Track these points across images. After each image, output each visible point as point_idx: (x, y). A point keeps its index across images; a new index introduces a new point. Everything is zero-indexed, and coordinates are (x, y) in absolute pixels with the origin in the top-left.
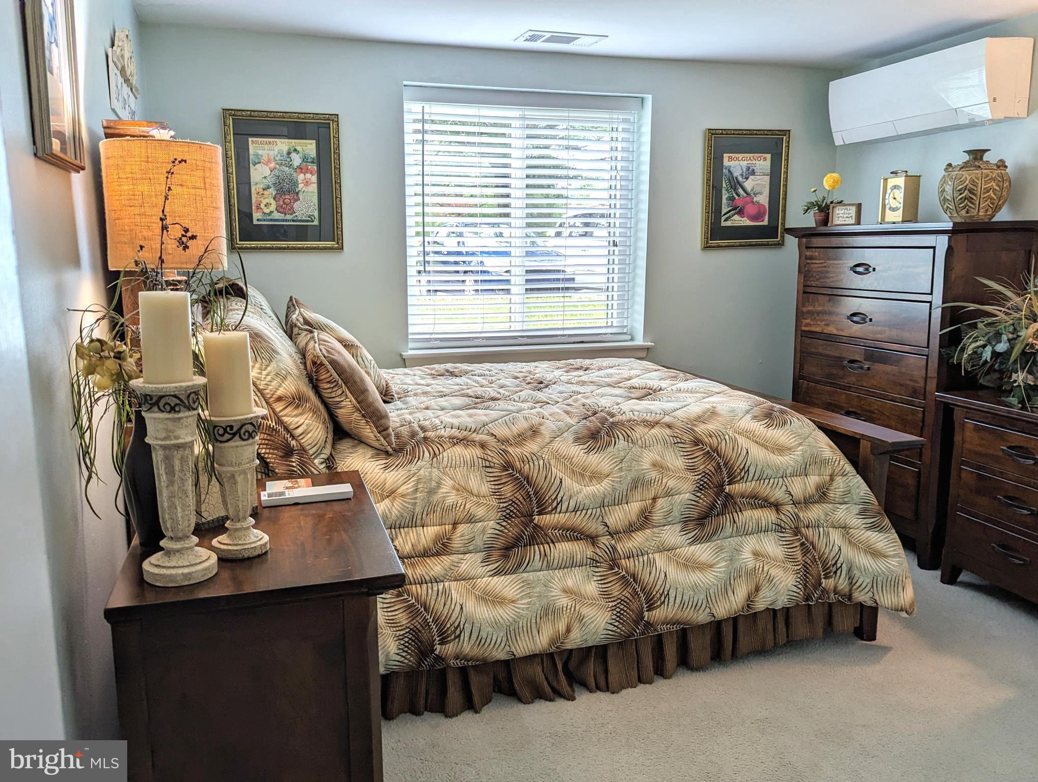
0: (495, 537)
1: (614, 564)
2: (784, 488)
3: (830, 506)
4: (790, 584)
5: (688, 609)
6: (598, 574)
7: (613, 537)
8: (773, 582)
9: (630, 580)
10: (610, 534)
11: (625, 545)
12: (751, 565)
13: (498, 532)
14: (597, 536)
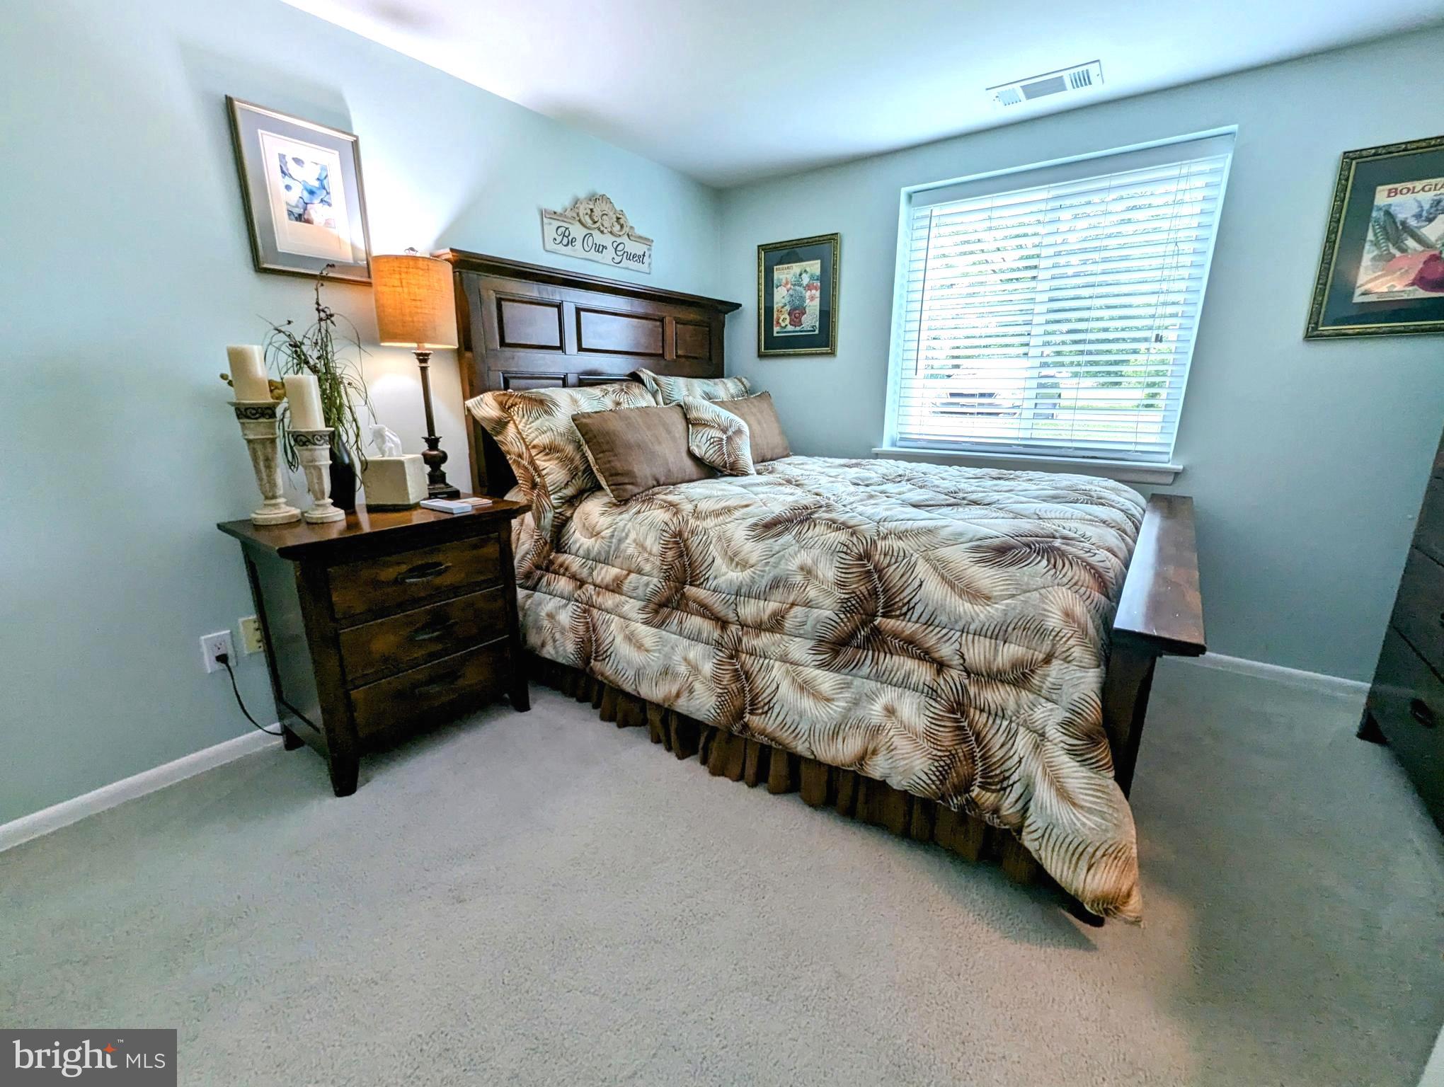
0: (655, 593)
1: (735, 654)
2: (957, 646)
3: (1031, 696)
4: (921, 766)
5: (789, 732)
6: (718, 658)
7: (742, 629)
8: (893, 753)
9: (743, 676)
10: (741, 625)
11: (750, 641)
12: (875, 721)
13: (657, 589)
14: (729, 623)
